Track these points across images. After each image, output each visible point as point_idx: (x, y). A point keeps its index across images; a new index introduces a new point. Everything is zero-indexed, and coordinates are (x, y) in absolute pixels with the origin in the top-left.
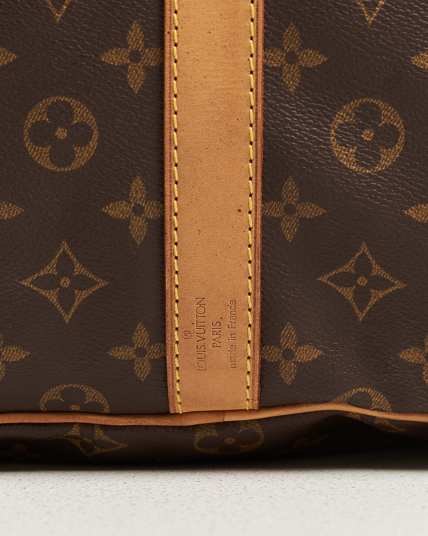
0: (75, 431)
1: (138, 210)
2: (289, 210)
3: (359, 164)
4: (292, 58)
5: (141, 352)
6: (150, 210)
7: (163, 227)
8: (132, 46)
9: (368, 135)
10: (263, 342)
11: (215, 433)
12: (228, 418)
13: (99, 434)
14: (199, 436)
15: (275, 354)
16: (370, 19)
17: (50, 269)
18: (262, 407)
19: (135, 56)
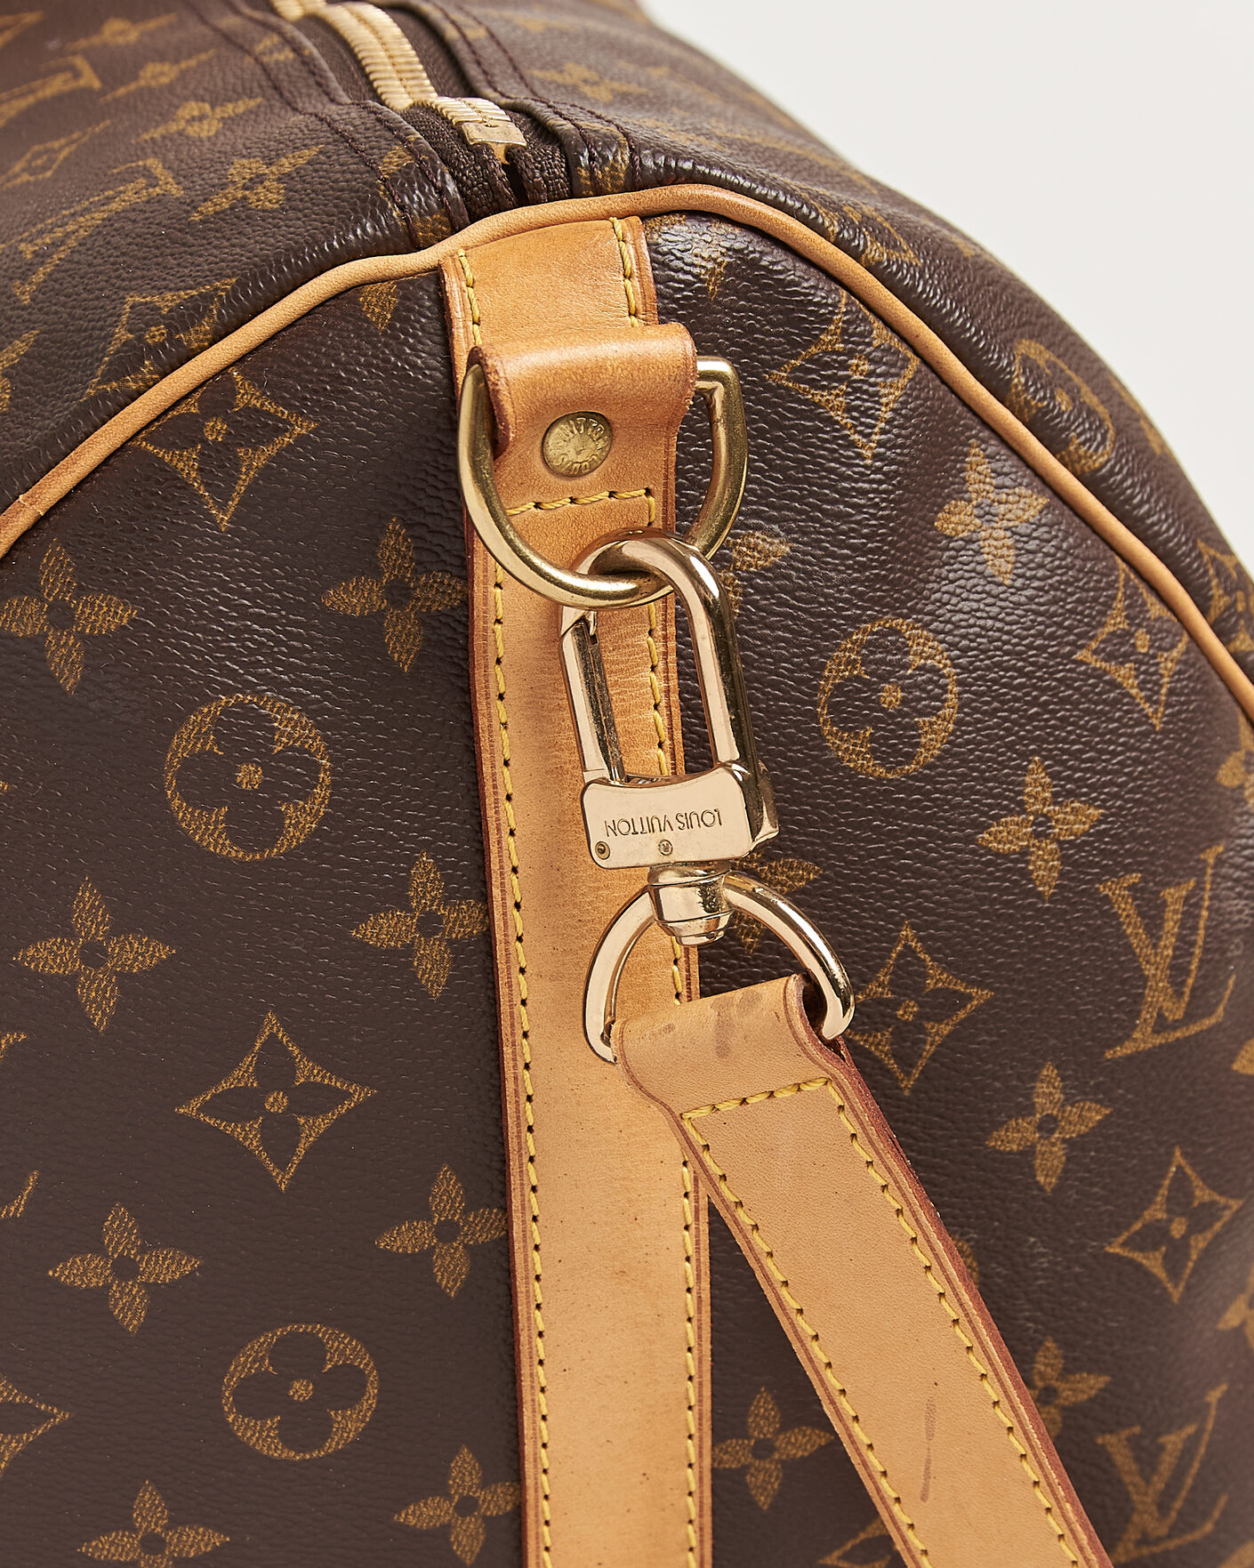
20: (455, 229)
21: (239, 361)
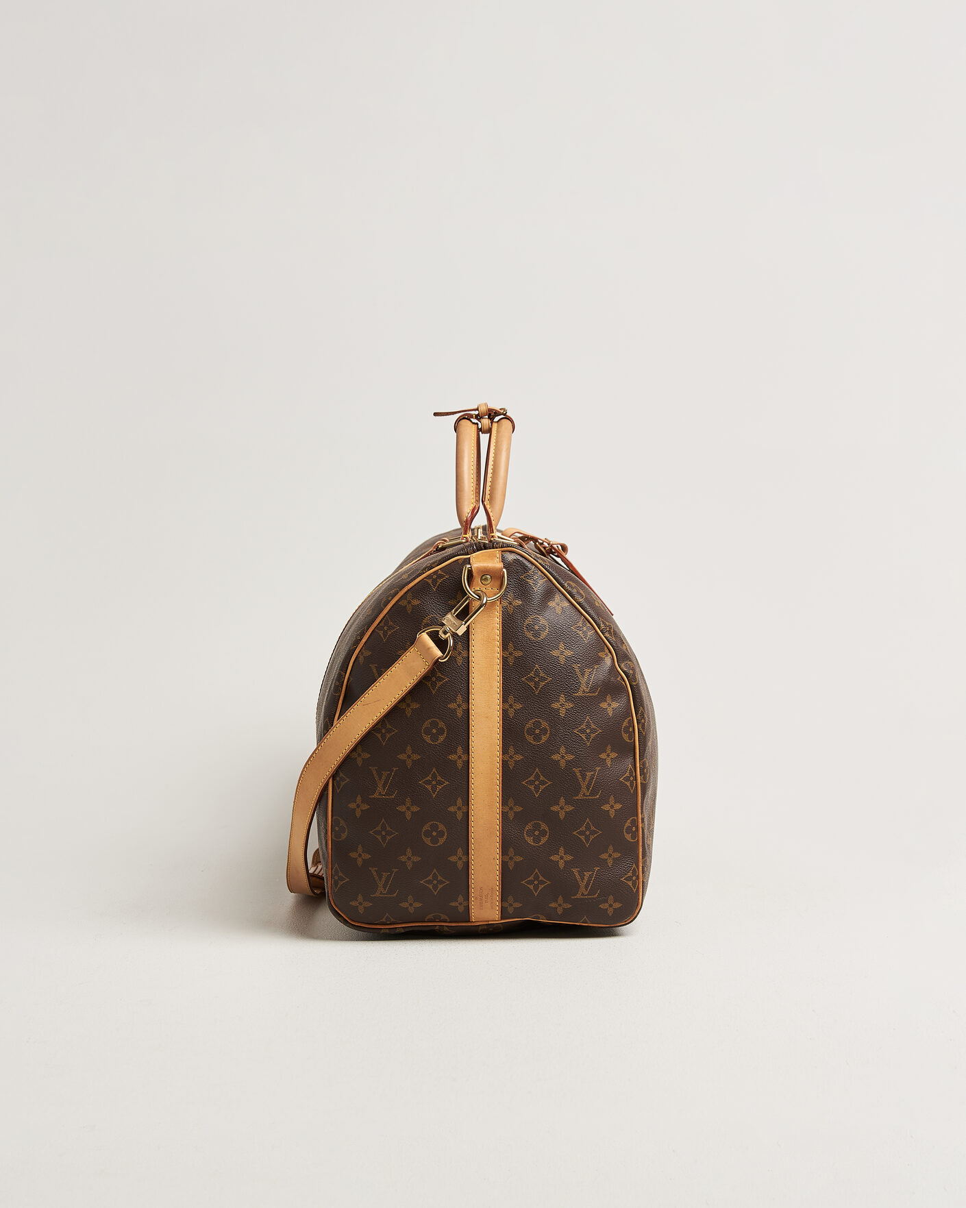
0: (437, 928)
1: (460, 858)
2: (511, 858)
3: (534, 842)
4: (511, 809)
5: (460, 904)
6: (464, 859)
7: (468, 864)
8: (458, 805)
9: (537, 833)
10: (502, 901)
11: (486, 927)
12: (490, 923)
13: (446, 929)
14: (480, 928)
15: (506, 905)
16: (537, 796)
17: (430, 878)
18: (502, 919)
19: (459, 809)
20: (475, 552)
21: (440, 569)
